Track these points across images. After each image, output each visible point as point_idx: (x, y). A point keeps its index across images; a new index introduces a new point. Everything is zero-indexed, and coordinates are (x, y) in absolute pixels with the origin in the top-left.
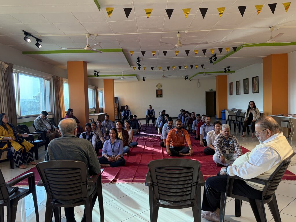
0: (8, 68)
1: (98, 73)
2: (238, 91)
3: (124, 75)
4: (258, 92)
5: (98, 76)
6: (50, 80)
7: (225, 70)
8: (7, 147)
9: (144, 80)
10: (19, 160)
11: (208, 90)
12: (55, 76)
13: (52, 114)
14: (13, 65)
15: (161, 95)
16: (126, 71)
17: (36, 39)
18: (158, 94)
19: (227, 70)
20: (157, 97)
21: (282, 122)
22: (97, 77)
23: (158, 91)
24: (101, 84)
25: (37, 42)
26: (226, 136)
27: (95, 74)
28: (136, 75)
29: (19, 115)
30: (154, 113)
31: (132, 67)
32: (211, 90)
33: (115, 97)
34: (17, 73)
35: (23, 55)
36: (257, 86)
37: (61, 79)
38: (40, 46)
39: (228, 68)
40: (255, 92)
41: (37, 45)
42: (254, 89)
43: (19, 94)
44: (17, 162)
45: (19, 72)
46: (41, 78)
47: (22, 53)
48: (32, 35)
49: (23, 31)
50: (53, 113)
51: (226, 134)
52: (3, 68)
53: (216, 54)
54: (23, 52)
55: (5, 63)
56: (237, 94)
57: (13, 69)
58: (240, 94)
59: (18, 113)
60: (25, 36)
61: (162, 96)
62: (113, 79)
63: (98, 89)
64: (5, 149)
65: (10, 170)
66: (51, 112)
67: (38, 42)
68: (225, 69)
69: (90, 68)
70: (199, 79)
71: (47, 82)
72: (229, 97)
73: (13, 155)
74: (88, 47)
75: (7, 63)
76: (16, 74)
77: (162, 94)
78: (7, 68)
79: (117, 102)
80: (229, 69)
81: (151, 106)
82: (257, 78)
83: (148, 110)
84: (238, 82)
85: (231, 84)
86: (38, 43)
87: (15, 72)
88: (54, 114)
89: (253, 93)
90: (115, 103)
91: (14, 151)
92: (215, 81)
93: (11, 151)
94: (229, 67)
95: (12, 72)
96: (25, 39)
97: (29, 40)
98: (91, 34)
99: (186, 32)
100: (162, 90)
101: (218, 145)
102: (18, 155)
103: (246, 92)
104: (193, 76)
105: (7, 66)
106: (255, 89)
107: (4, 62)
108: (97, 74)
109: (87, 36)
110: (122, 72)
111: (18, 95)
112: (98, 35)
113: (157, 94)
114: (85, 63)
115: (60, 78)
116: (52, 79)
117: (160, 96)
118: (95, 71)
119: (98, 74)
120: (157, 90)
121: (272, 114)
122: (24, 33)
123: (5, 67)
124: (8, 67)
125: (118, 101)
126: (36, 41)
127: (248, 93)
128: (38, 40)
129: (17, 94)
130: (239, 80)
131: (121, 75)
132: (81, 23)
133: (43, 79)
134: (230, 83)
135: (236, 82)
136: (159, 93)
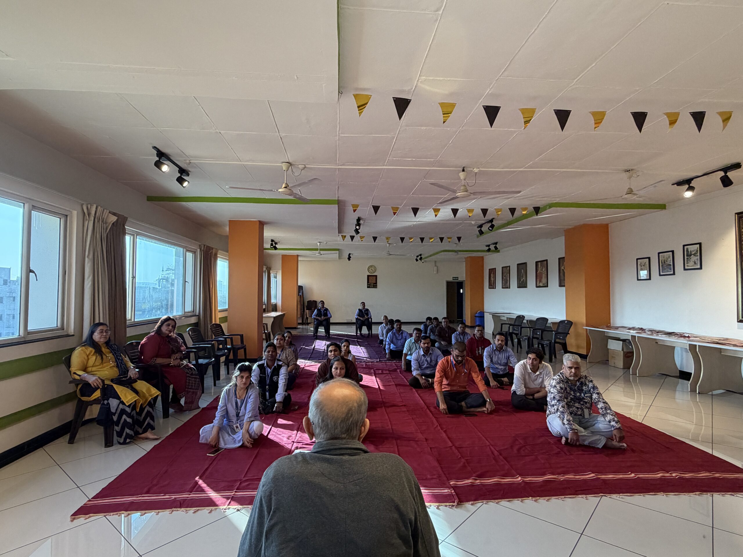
0: (115, 224)
1: (276, 243)
2: (507, 282)
3: (321, 250)
4: (547, 286)
5: (275, 248)
6: (194, 252)
7: (488, 248)
8: (99, 395)
9: (349, 258)
10: (126, 428)
11: (450, 279)
12: (205, 245)
13: (195, 316)
14: (127, 218)
15: (374, 284)
16: (325, 242)
17: (178, 169)
18: (370, 282)
19: (492, 247)
20: (368, 287)
21: (609, 340)
22: (274, 252)
23: (370, 277)
24: (277, 265)
25: (179, 175)
26: (572, 378)
27: (272, 245)
28: (338, 250)
29: (131, 320)
30: (369, 313)
31: (340, 235)
32: (454, 278)
33: (299, 285)
34: (134, 235)
35: (148, 202)
36: (544, 276)
37: (214, 252)
38: (185, 184)
39: (495, 245)
40: (541, 285)
41: (180, 180)
42: (538, 280)
43: (134, 277)
44: (120, 434)
45: (138, 234)
46: (179, 248)
47: (146, 199)
48: (172, 158)
49: (155, 148)
50: (197, 314)
51: (572, 374)
52: (106, 223)
53: (493, 218)
54: (148, 197)
55: (110, 213)
56: (503, 288)
57: (126, 227)
58: (510, 288)
59: (129, 316)
60: (157, 159)
61: (376, 286)
62: (298, 256)
63: (271, 272)
64: (95, 400)
65: (104, 449)
66: (194, 312)
67: (181, 174)
68: (489, 246)
69: (269, 234)
70: (435, 262)
71: (190, 255)
72: (488, 293)
73: (115, 418)
74: (285, 187)
75: (114, 214)
76: (132, 237)
77: (376, 283)
78: (113, 224)
79: (301, 294)
80: (497, 246)
81: (363, 304)
82: (546, 262)
83: (359, 310)
84: (506, 270)
85: (492, 271)
86: (182, 177)
87: (128, 234)
88: (199, 316)
89: (537, 287)
90: (299, 295)
91: (115, 408)
92: (464, 264)
93: (109, 408)
94: (496, 243)
95: (124, 233)
96: (158, 164)
97: (165, 168)
98: (294, 163)
99: (476, 170)
100: (376, 276)
101: (560, 397)
102: (124, 417)
103: (522, 284)
104: (431, 256)
105: (114, 219)
106: (540, 281)
107: (108, 211)
108: (274, 245)
109: (284, 167)
110: (318, 244)
111: (133, 280)
112: (305, 167)
113: (368, 282)
114: (262, 224)
115: (212, 250)
116: (199, 250)
117: (372, 286)
118: (272, 241)
119: (276, 246)
120: (368, 276)
121: (585, 325)
122: (156, 152)
123: (110, 221)
124: (117, 220)
125: (303, 293)
126: (179, 172)
127: (525, 287)
128: (183, 171)
129: (131, 276)
130: (508, 265)
131: (317, 250)
132: (283, 135)
133: (182, 249)
134: (489, 269)
135: (502, 267)
136: (372, 281)
